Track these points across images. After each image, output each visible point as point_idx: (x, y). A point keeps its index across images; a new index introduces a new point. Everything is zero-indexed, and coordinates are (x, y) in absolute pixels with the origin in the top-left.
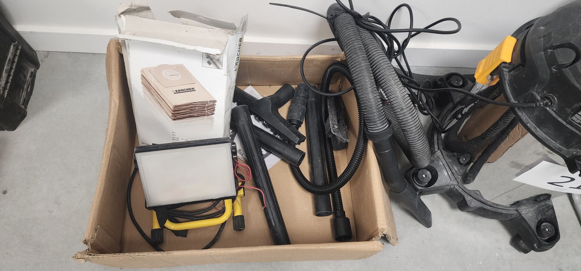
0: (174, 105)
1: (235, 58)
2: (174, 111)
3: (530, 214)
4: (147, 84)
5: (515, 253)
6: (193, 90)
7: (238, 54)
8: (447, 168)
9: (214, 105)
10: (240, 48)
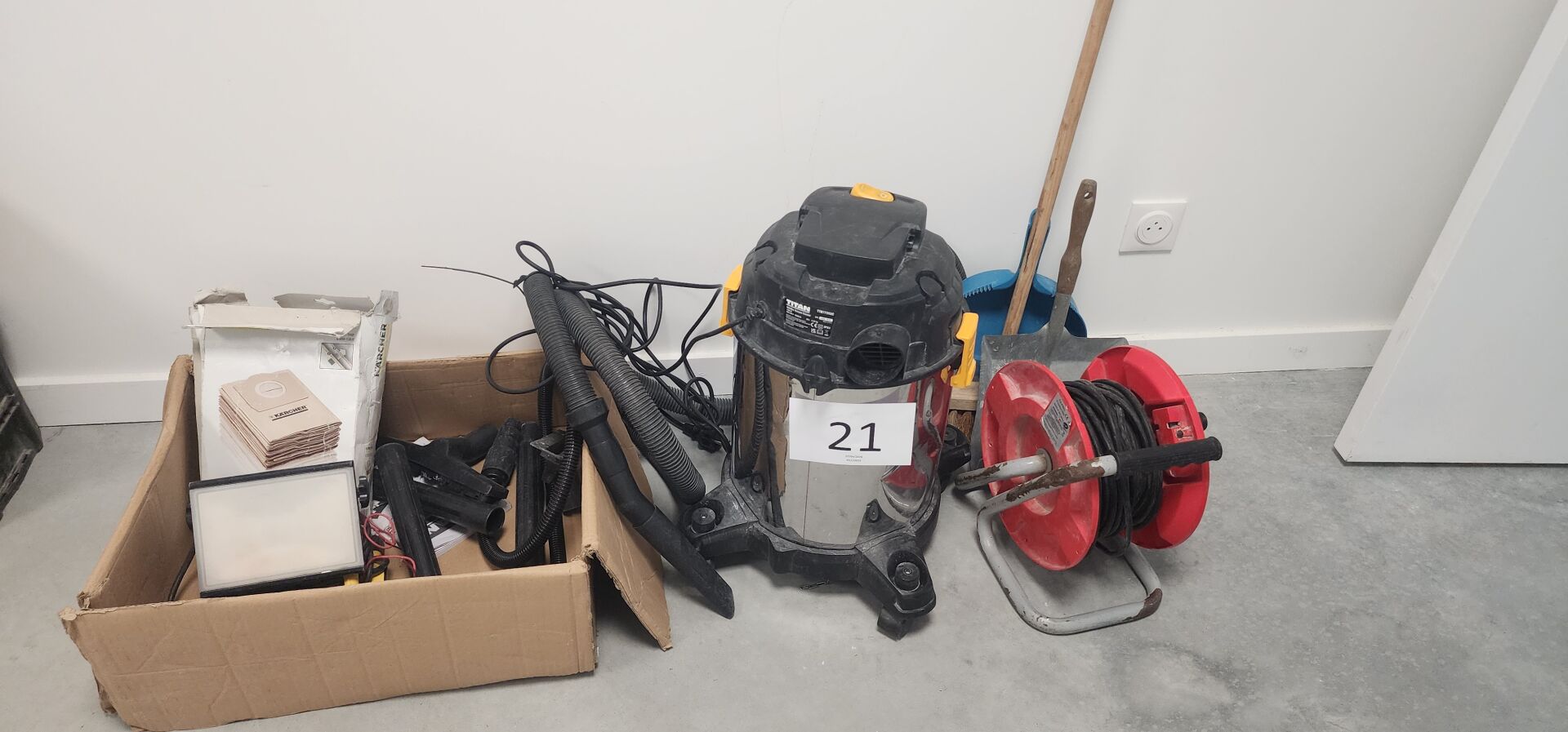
0: (271, 441)
1: (374, 355)
2: (270, 451)
3: (874, 550)
4: (228, 411)
5: (886, 641)
6: (303, 409)
7: (381, 349)
8: (739, 498)
9: (338, 429)
10: (383, 340)
